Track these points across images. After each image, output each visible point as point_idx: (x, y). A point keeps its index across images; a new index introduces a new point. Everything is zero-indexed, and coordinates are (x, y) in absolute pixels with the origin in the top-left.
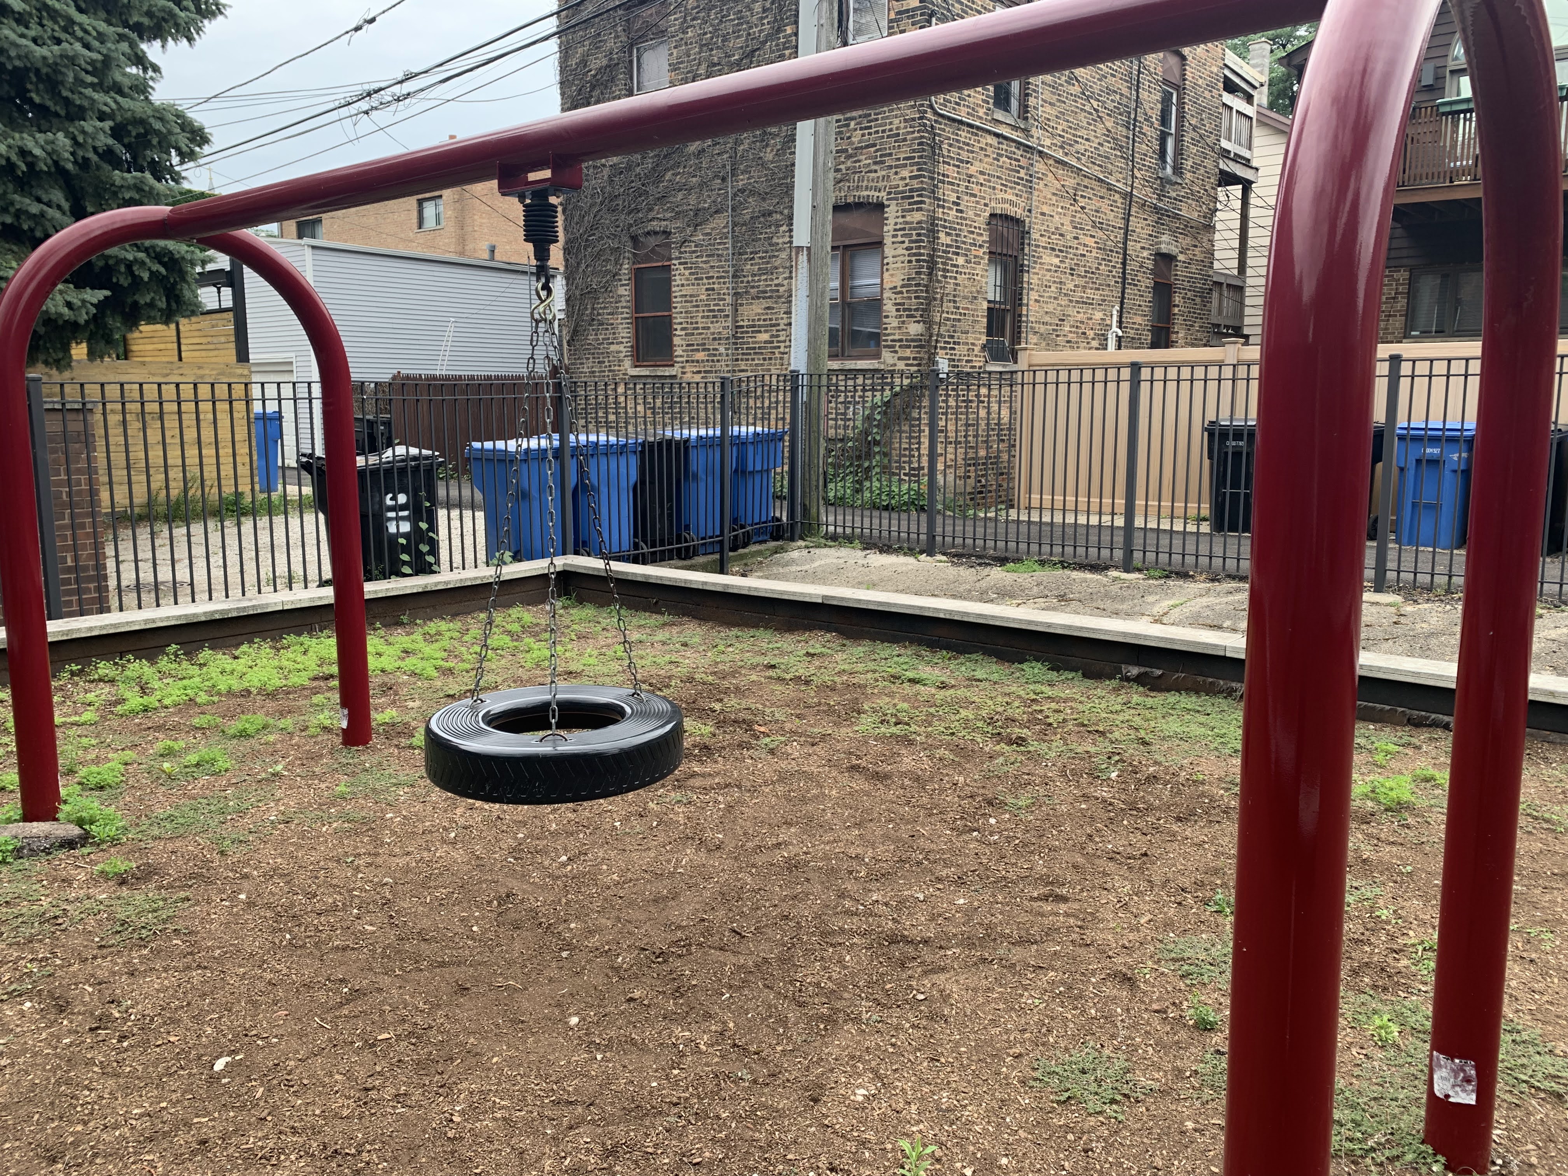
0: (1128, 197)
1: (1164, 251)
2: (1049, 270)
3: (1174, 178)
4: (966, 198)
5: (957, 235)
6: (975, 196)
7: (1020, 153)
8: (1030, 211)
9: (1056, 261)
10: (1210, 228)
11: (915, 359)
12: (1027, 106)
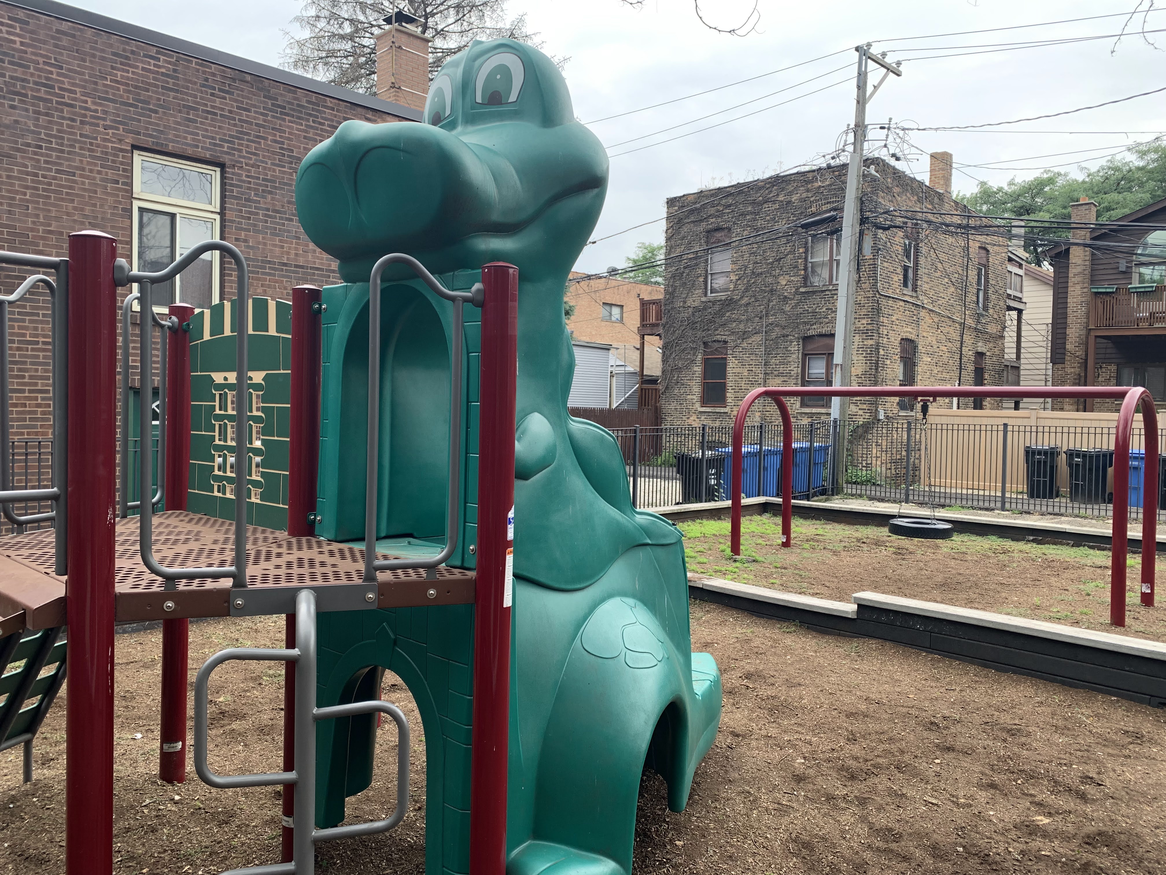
0: (963, 325)
1: (980, 351)
2: (926, 364)
3: (984, 313)
4: (891, 332)
5: (887, 350)
6: (894, 331)
7: (913, 308)
8: (918, 336)
9: (929, 359)
10: (1002, 337)
11: (868, 410)
12: (917, 285)
